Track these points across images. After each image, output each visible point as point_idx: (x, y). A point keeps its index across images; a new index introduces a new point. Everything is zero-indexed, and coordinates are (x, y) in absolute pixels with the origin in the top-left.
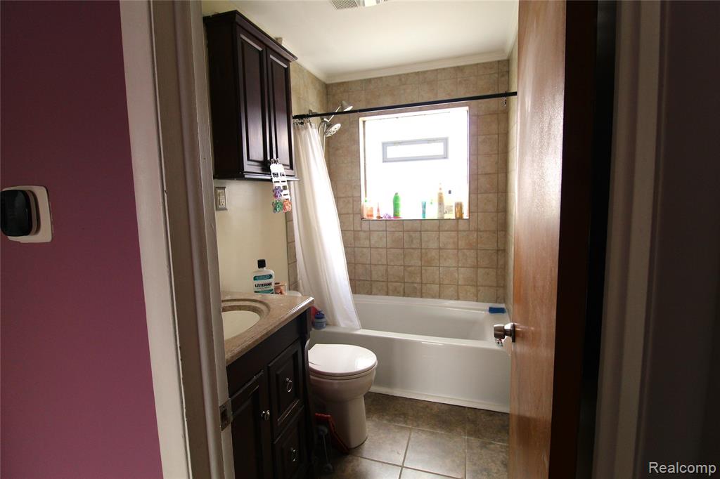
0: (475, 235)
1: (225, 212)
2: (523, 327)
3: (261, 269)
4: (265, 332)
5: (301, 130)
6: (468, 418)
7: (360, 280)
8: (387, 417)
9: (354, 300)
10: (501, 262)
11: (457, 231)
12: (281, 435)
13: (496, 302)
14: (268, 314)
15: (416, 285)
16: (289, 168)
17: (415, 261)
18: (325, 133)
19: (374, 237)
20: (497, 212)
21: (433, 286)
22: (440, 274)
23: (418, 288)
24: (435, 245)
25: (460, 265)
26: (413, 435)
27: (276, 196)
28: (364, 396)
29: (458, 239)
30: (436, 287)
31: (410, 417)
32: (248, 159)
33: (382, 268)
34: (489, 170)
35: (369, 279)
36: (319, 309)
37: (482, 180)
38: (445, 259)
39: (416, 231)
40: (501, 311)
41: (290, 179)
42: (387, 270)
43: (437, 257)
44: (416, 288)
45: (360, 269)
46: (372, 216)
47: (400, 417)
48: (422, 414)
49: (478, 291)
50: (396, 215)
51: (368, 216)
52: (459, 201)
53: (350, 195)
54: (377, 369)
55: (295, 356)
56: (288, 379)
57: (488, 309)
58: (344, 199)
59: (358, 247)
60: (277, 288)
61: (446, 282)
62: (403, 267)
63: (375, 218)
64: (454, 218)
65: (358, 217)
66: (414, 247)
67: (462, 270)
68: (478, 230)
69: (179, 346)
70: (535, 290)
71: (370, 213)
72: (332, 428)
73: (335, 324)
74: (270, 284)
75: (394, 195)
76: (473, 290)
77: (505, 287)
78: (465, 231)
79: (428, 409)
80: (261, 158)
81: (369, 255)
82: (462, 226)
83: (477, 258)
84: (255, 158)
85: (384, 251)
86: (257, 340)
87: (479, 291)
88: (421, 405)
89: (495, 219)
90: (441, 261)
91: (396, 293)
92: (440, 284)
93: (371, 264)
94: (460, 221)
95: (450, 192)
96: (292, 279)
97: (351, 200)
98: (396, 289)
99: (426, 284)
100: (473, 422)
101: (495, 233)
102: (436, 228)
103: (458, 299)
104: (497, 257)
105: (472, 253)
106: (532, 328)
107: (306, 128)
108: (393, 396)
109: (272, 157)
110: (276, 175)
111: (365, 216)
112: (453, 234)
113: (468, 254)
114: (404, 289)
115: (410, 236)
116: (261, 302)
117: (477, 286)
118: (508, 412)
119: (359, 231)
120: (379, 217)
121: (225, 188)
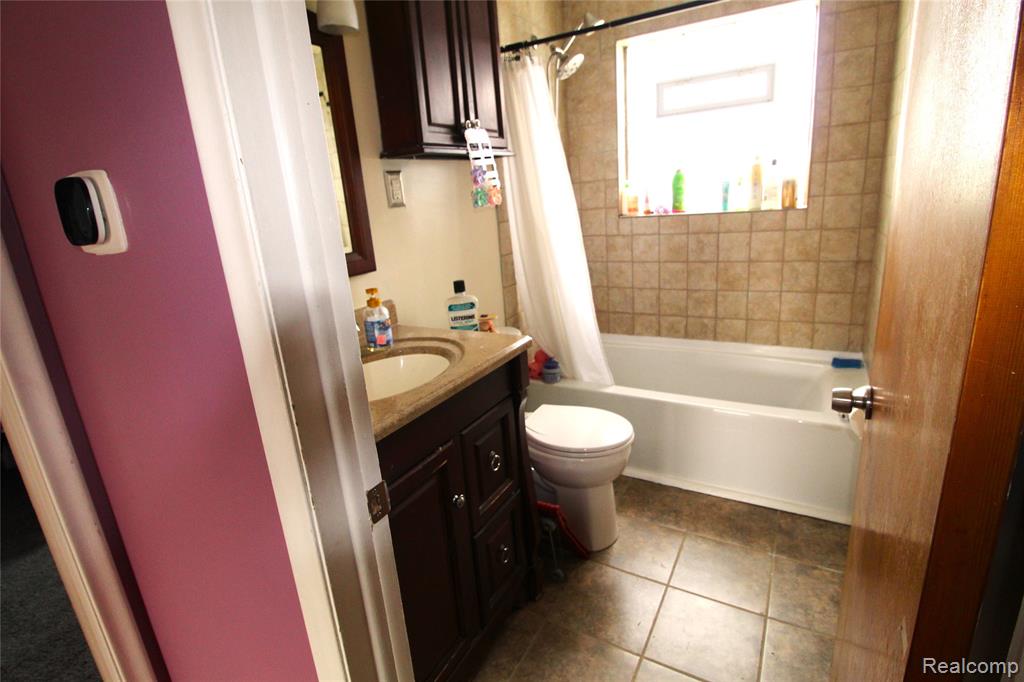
0: (816, 237)
1: (402, 209)
2: (888, 394)
3: (459, 295)
4: (451, 386)
5: (515, 71)
6: (780, 527)
7: (615, 313)
8: (649, 514)
9: (604, 343)
10: (863, 282)
11: (784, 230)
12: (485, 528)
13: (847, 349)
14: (461, 359)
15: (706, 321)
16: (497, 135)
17: (706, 283)
18: (558, 72)
19: (640, 245)
20: (863, 193)
21: (735, 322)
22: (747, 303)
23: (710, 326)
24: (743, 256)
25: (785, 288)
26: (688, 543)
27: (476, 181)
28: (614, 482)
29: (784, 245)
30: (740, 325)
31: (684, 517)
32: (430, 122)
33: (652, 295)
34: (851, 117)
35: (630, 311)
36: (551, 354)
37: (838, 136)
38: (759, 279)
39: (709, 233)
40: (855, 364)
41: (499, 153)
42: (659, 298)
43: (745, 276)
44: (706, 326)
45: (616, 297)
46: (636, 210)
47: (669, 515)
48: (704, 514)
49: (814, 331)
50: (676, 209)
51: (630, 210)
52: (789, 177)
53: (600, 178)
54: (633, 444)
55: (504, 421)
56: (493, 453)
57: (831, 360)
58: (591, 185)
59: (614, 262)
60: (483, 323)
61: (759, 315)
62: (685, 292)
63: (641, 213)
64: (780, 207)
65: (613, 215)
66: (705, 258)
67: (787, 297)
68: (822, 228)
69: (291, 404)
70: (919, 326)
71: (632, 207)
72: (563, 524)
73: (574, 378)
74: (472, 317)
75: (674, 173)
76: (805, 329)
77: (865, 325)
78: (797, 230)
79: (714, 509)
80: (449, 119)
81: (629, 273)
82: (793, 220)
83: (817, 276)
84: (440, 121)
85: (655, 267)
86: (439, 398)
87: (817, 331)
88: (705, 501)
89: (858, 206)
90: (751, 282)
91: (673, 332)
92: (747, 320)
93: (632, 288)
94: (790, 212)
95: (774, 163)
96: (510, 311)
97: (602, 186)
98: (673, 327)
99: (723, 318)
100: (789, 534)
101: (854, 232)
102: (746, 227)
103: (778, 343)
104: (856, 274)
105: (810, 267)
106: (906, 397)
107: (524, 65)
108: (660, 485)
109: (467, 117)
110: (474, 147)
111: (625, 212)
112: (777, 235)
113: (801, 269)
114: (686, 326)
115: (700, 242)
116: (453, 342)
117: (813, 323)
118: (848, 523)
119: (614, 236)
120: (648, 212)
121: (398, 172)
